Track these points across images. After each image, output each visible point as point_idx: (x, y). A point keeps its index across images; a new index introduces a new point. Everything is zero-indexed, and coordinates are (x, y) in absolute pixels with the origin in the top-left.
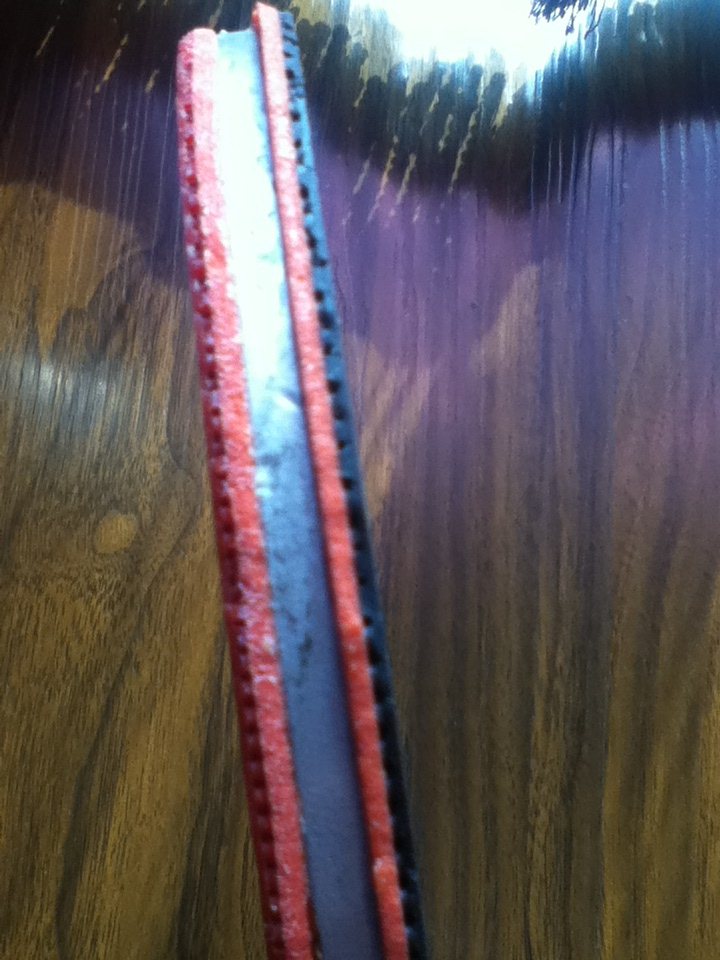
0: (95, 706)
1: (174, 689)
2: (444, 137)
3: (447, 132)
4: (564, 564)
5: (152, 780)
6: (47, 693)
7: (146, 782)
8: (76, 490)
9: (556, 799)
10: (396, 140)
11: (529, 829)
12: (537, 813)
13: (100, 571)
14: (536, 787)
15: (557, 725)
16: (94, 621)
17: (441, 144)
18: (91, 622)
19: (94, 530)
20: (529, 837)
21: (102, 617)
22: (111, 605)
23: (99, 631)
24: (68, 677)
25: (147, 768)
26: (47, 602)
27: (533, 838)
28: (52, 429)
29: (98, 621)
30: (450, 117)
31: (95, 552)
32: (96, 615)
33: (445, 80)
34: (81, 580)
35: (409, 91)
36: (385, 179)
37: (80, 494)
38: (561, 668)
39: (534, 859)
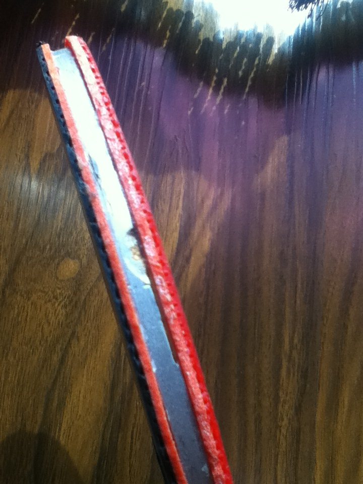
0: (56, 358)
1: (97, 350)
2: (242, 69)
3: (243, 67)
4: (299, 291)
5: (85, 397)
6: (32, 351)
7: (81, 398)
8: (48, 247)
9: (292, 412)
10: (217, 71)
11: (278, 427)
12: (283, 420)
13: (60, 289)
14: (282, 406)
15: (294, 374)
16: (56, 314)
17: (240, 73)
18: (55, 314)
19: (57, 267)
20: (278, 432)
21: (61, 313)
22: (65, 306)
23: (59, 320)
24: (42, 343)
25: (82, 391)
26: (32, 304)
27: (280, 432)
28: (36, 215)
29: (58, 315)
30: (245, 60)
31: (57, 278)
32: (57, 312)
33: (243, 40)
34: (50, 293)
35: (224, 46)
36: (211, 91)
37: (51, 249)
38: (296, 345)
39: (281, 443)
